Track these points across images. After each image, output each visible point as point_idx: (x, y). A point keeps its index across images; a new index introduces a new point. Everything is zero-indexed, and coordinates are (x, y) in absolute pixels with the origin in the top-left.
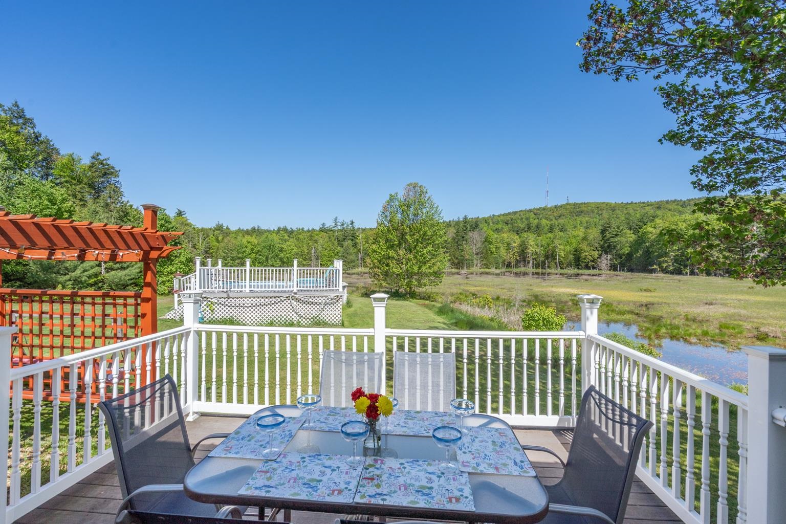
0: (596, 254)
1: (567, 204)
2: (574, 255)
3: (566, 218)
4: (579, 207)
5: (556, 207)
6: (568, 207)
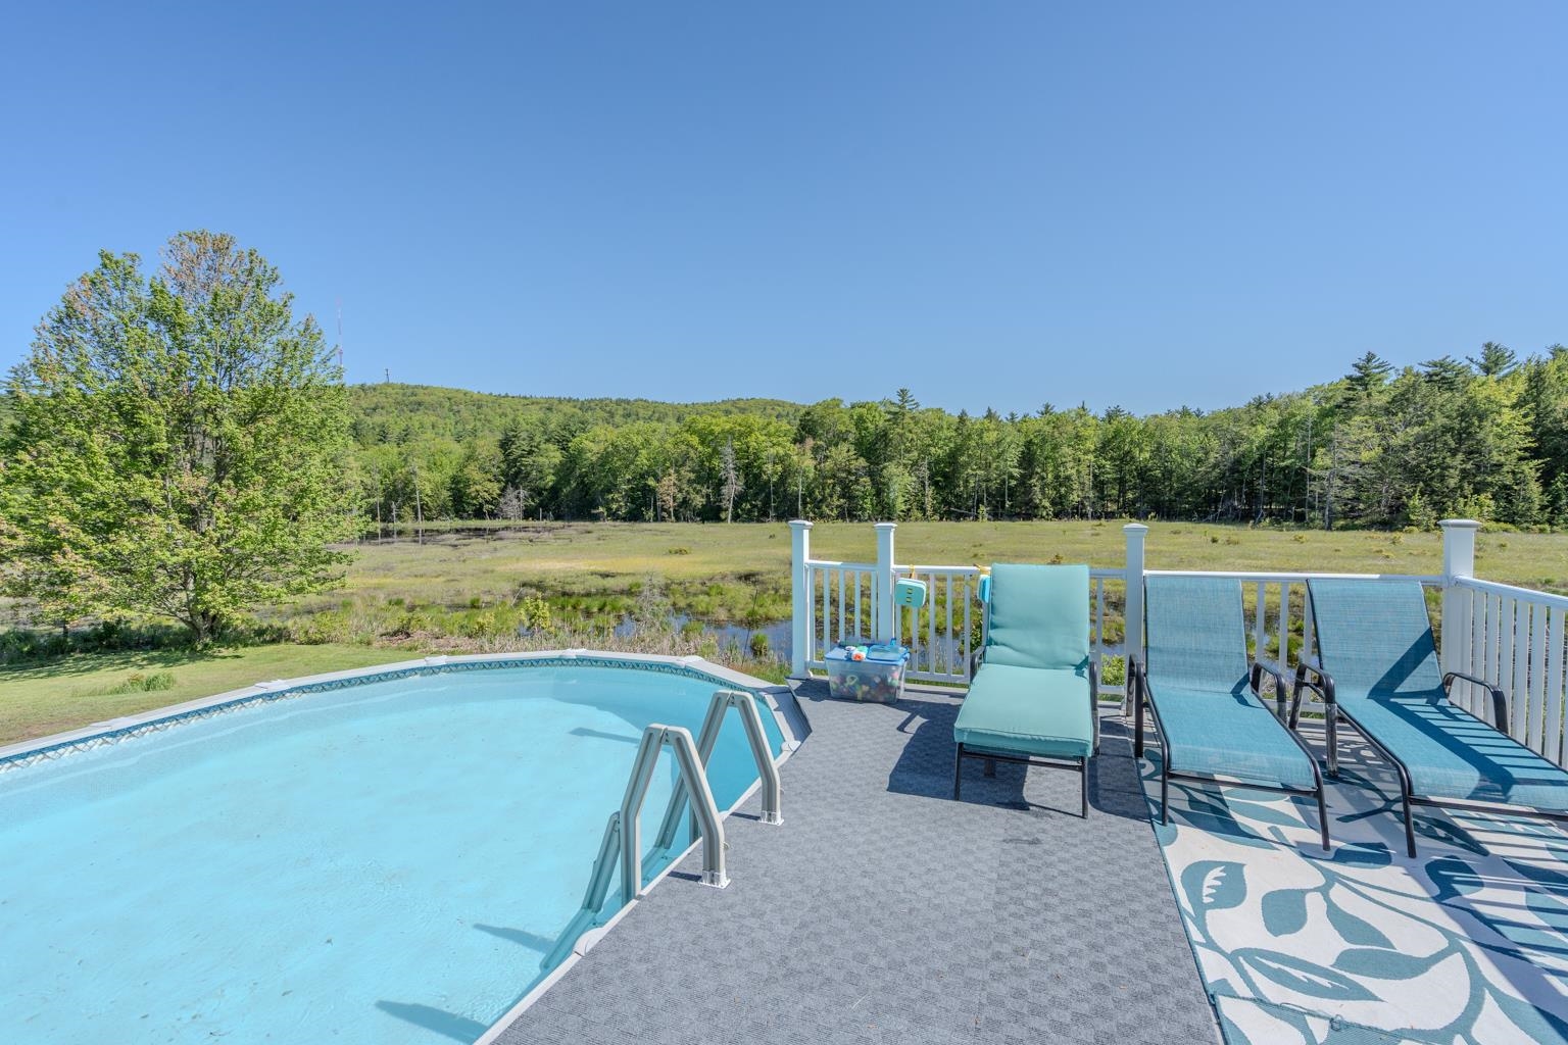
0: (495, 488)
1: (387, 385)
2: (450, 489)
3: (388, 413)
4: (413, 394)
6: (389, 390)
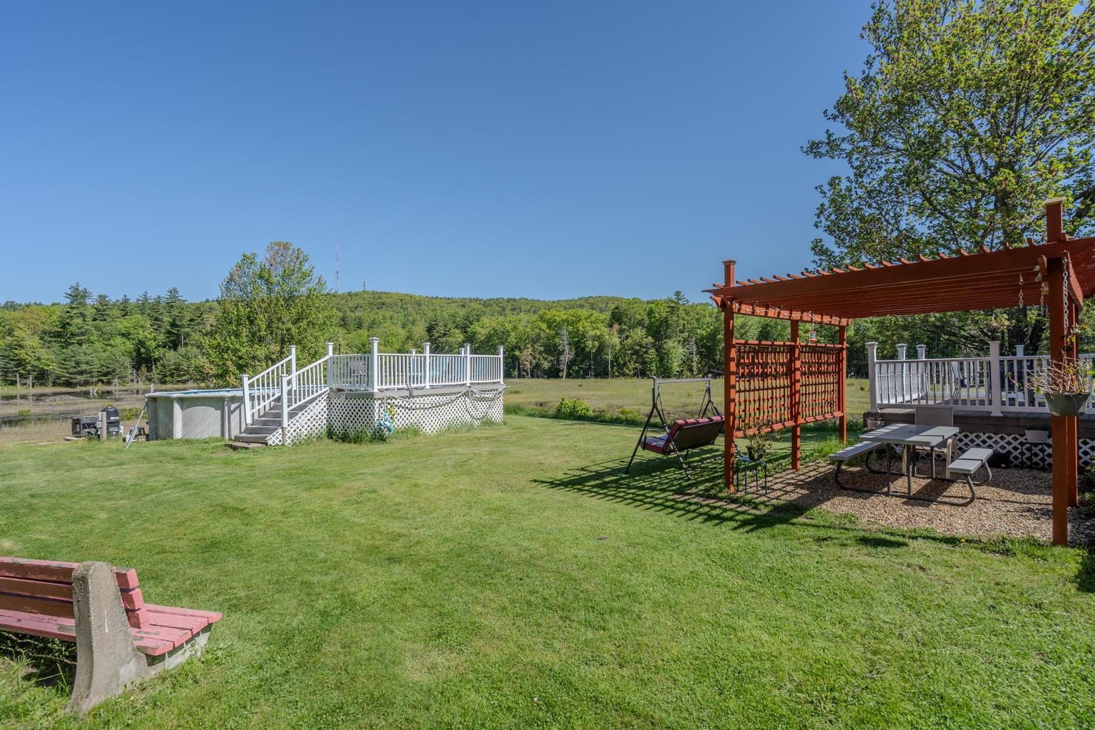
1: (364, 292)
3: (364, 310)
4: (380, 298)
5: (350, 294)
6: (366, 296)
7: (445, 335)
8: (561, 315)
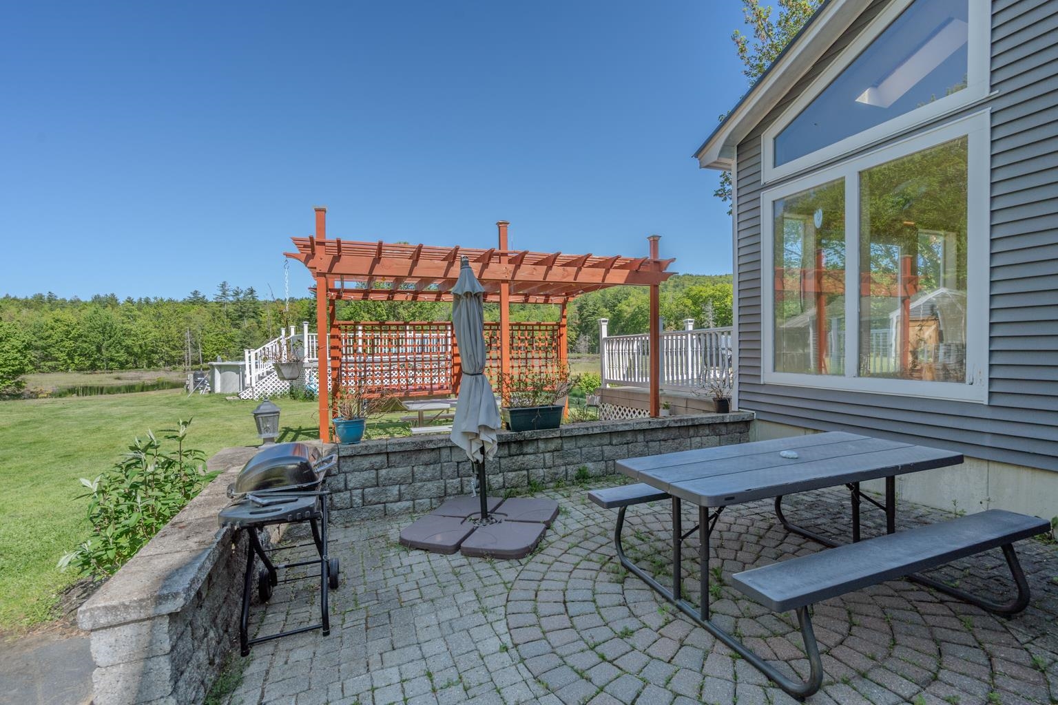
7: (594, 313)
8: (708, 291)
